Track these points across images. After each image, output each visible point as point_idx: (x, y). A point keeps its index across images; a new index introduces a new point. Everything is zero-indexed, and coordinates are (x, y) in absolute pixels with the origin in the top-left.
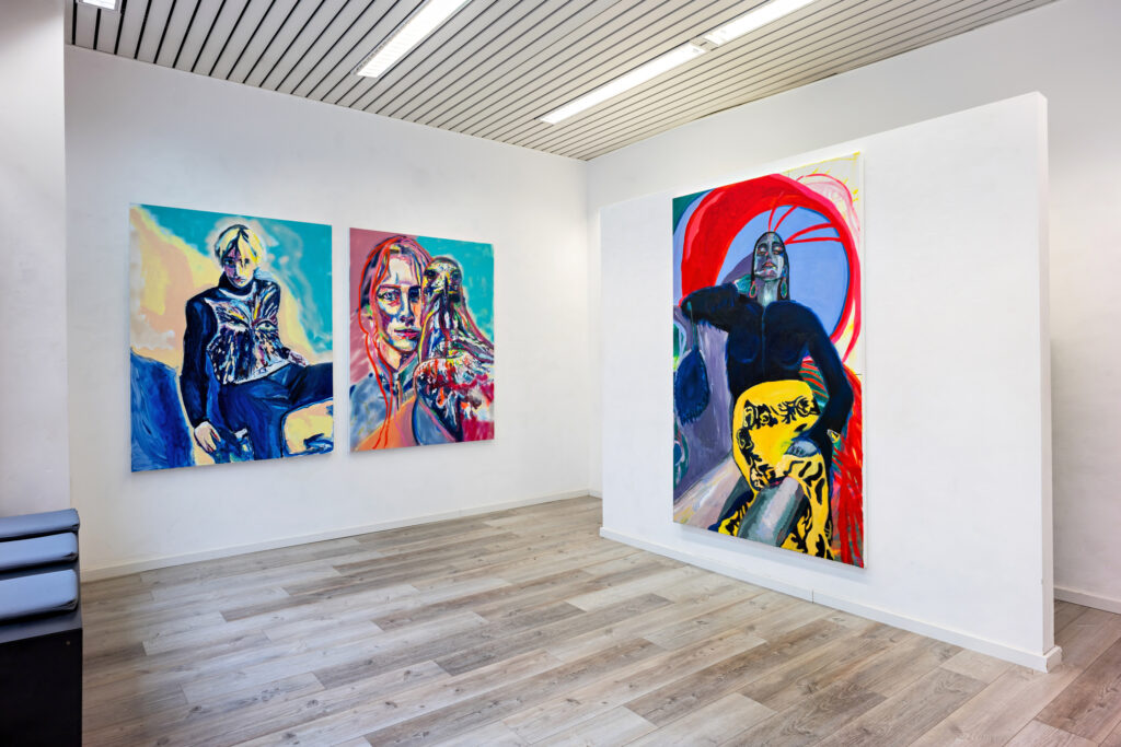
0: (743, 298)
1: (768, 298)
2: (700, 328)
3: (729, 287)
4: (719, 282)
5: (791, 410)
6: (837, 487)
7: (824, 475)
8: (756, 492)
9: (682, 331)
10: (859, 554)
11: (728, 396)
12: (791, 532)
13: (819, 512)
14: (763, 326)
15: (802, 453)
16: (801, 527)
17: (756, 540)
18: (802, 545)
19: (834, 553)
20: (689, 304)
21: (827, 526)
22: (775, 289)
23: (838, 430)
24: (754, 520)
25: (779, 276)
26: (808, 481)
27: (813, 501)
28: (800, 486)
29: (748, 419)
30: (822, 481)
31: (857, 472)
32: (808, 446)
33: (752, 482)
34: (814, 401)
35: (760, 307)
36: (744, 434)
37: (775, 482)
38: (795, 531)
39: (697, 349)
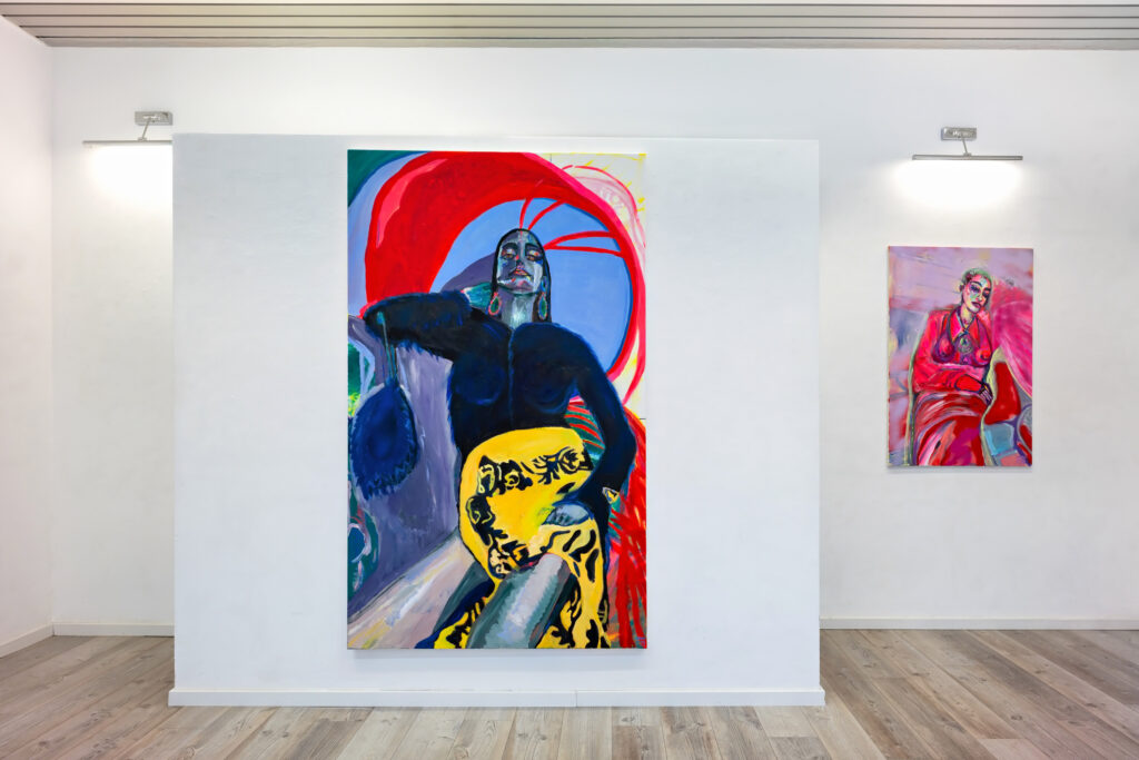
0: (478, 314)
1: (518, 317)
2: (401, 352)
3: (452, 296)
4: (437, 287)
5: (551, 467)
6: (614, 557)
7: (597, 545)
8: (497, 582)
9: (366, 354)
10: (642, 633)
11: (452, 452)
12: (553, 625)
13: (591, 592)
14: (510, 354)
15: (568, 521)
16: (566, 617)
17: (497, 646)
18: (567, 638)
19: (609, 639)
20: (380, 316)
21: (601, 607)
22: (530, 305)
23: (616, 487)
24: (495, 620)
25: (535, 290)
26: (576, 555)
27: (583, 579)
28: (565, 563)
29: (485, 482)
30: (595, 553)
31: (641, 536)
32: (577, 511)
33: (492, 569)
34: (585, 454)
35: (505, 329)
36: (480, 503)
37: (528, 562)
38: (556, 621)
39: (395, 383)
